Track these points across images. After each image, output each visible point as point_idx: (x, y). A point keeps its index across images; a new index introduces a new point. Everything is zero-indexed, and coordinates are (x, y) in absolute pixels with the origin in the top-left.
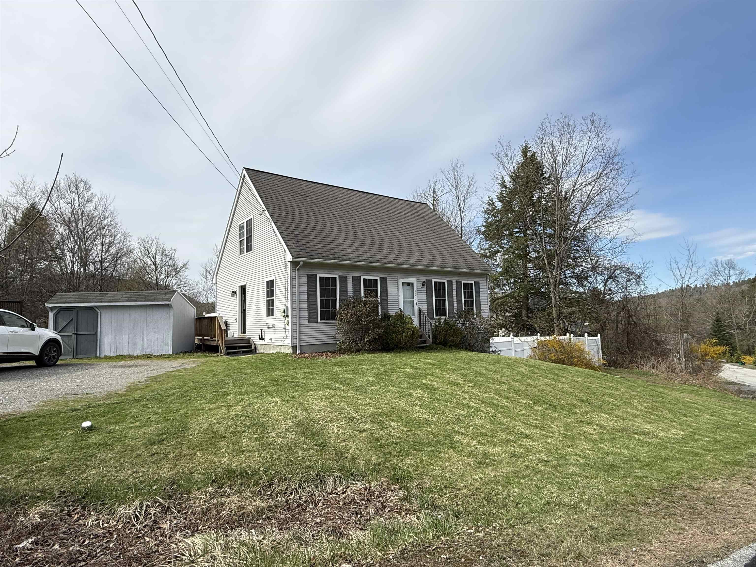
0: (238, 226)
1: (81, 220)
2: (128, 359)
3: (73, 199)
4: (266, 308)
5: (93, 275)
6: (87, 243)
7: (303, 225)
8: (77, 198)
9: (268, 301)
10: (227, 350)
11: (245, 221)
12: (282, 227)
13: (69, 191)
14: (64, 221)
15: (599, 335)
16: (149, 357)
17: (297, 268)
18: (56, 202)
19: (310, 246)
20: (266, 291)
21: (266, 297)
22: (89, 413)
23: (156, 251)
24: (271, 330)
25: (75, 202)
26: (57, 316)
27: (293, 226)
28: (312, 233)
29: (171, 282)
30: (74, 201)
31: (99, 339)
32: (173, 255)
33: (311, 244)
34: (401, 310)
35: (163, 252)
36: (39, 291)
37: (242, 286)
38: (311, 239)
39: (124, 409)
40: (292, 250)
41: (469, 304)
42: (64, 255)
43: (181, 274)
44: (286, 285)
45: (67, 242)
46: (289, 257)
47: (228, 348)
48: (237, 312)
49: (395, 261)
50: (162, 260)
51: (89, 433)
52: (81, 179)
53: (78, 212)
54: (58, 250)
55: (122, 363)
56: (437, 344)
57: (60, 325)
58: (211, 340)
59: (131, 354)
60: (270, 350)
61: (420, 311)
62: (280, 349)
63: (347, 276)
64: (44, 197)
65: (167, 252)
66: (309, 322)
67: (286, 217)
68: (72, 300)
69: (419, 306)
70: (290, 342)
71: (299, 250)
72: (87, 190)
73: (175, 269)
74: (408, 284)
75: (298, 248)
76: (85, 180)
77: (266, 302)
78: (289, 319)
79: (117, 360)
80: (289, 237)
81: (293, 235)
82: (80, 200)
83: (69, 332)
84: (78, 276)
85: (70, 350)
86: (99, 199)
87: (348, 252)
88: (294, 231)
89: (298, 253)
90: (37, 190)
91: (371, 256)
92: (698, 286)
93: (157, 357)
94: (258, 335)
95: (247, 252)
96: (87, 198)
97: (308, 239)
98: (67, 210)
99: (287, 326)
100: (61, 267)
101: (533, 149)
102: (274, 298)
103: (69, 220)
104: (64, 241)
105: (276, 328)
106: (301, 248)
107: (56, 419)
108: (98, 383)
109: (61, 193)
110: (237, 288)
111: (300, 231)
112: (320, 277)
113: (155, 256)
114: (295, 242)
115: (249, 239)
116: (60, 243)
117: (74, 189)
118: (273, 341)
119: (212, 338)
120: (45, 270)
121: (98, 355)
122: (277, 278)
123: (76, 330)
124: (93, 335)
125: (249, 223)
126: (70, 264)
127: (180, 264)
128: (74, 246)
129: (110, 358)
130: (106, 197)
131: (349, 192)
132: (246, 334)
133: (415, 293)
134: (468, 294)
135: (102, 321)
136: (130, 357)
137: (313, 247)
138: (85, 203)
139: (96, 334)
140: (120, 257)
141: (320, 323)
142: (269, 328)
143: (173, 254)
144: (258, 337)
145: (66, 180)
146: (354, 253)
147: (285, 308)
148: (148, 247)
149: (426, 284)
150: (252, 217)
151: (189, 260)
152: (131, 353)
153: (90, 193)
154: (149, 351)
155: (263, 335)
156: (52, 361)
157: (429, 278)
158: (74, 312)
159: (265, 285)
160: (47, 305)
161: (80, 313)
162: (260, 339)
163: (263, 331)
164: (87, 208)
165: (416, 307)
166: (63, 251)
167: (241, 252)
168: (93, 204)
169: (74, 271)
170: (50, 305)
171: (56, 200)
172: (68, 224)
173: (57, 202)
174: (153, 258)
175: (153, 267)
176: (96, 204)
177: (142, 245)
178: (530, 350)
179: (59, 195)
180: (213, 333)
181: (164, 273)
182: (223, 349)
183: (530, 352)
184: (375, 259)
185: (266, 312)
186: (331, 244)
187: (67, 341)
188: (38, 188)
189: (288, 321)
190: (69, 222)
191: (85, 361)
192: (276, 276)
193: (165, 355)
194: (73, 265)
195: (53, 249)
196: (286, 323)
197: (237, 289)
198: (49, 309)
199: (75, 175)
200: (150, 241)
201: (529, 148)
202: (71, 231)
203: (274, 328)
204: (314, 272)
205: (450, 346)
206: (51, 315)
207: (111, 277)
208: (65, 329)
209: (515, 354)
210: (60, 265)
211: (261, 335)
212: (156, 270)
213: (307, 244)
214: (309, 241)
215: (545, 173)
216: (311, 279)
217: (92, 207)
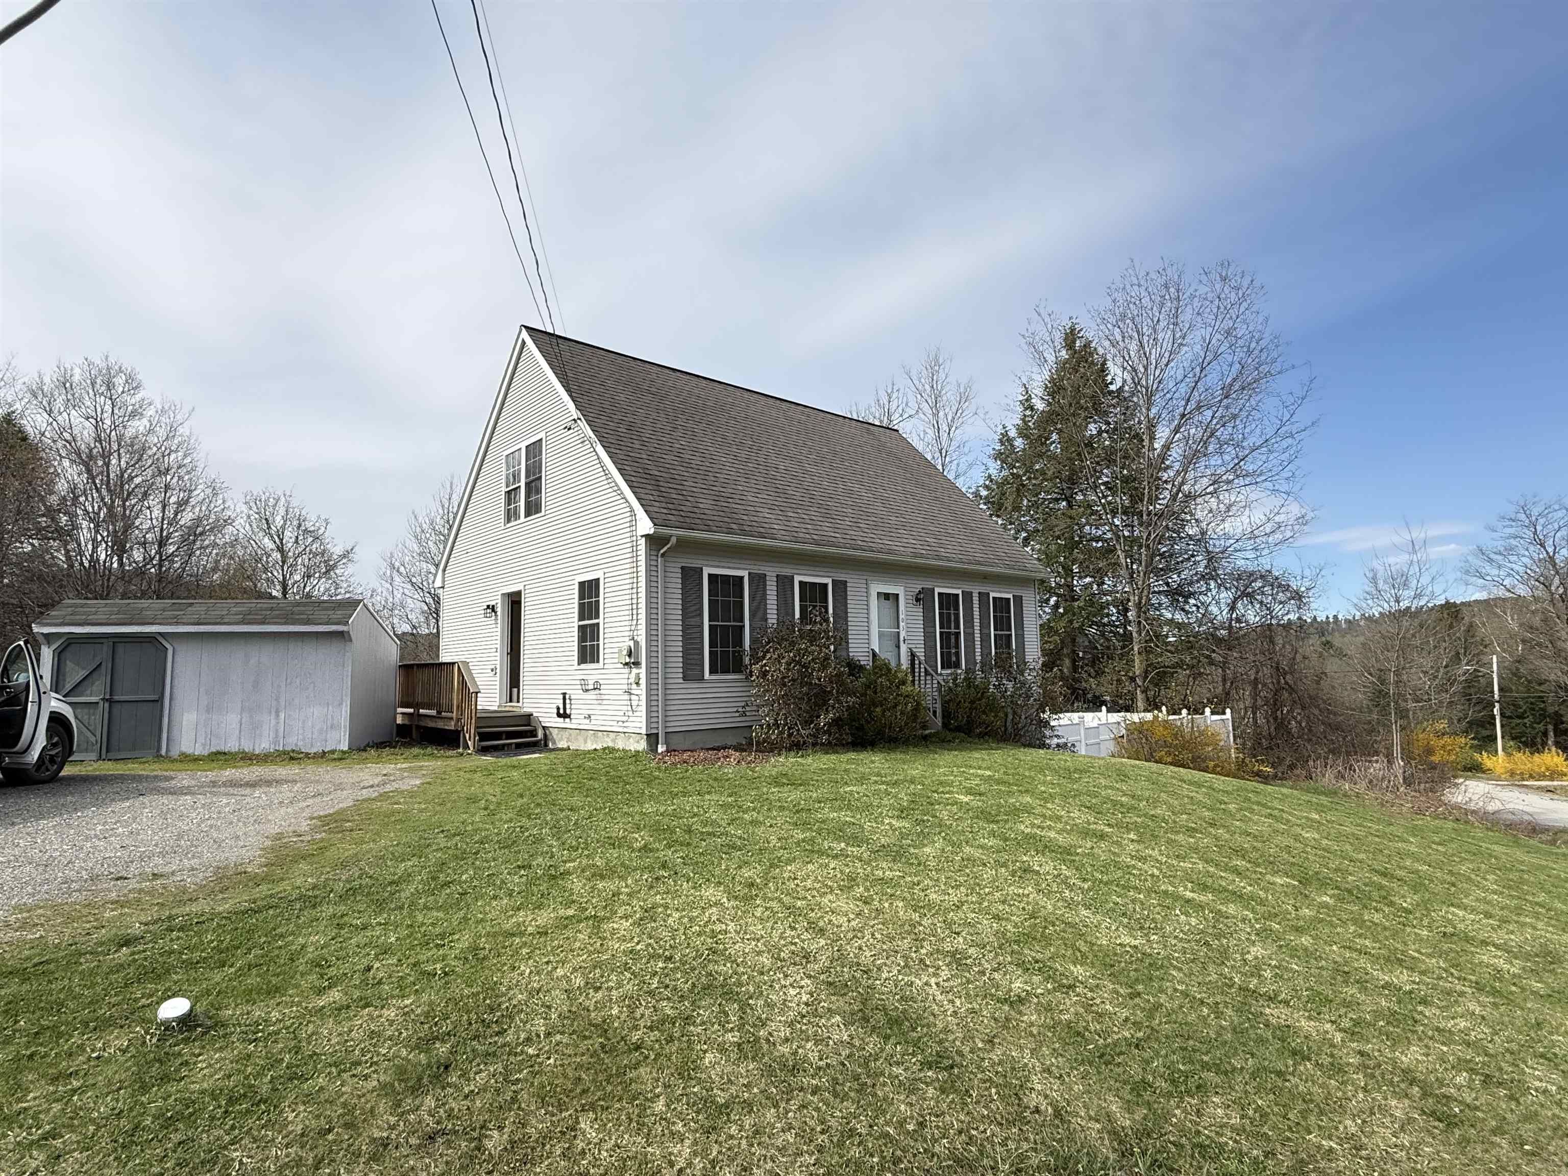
0: (504, 457)
1: (116, 454)
2: (241, 763)
3: (99, 410)
4: (576, 644)
5: (140, 572)
6: (127, 504)
7: (664, 456)
8: (108, 408)
9: (582, 629)
10: (481, 740)
11: (523, 446)
12: (621, 457)
13: (91, 391)
14: (79, 455)
15: (1228, 711)
16: (292, 757)
17: (662, 551)
18: (60, 414)
19: (688, 504)
20: (576, 606)
21: (576, 619)
22: (172, 952)
23: (285, 521)
24: (592, 695)
25: (105, 415)
26: (63, 656)
27: (644, 456)
28: (685, 474)
29: (317, 587)
30: (102, 414)
31: (166, 712)
32: (321, 532)
33: (689, 498)
34: (874, 655)
35: (299, 526)
36: (15, 602)
37: (510, 595)
38: (686, 488)
39: (282, 936)
40: (651, 509)
41: (1004, 642)
42: (76, 527)
43: (337, 571)
44: (635, 590)
45: (82, 499)
46: (646, 526)
47: (483, 737)
48: (498, 654)
49: (865, 544)
50: (296, 542)
51: (186, 1041)
52: (120, 368)
53: (109, 436)
54: (61, 515)
55: (228, 773)
56: (950, 730)
57: (68, 680)
58: (438, 717)
59: (247, 750)
60: (586, 742)
61: (913, 656)
62: (613, 741)
63: (765, 575)
64: (35, 402)
65: (309, 525)
66: (684, 678)
67: (627, 435)
68: (101, 617)
69: (910, 646)
70: (644, 725)
71: (665, 511)
72: (132, 392)
73: (325, 562)
74: (887, 596)
75: (664, 505)
76: (129, 369)
77: (576, 629)
78: (643, 671)
79: (214, 765)
80: (639, 480)
81: (649, 477)
82: (116, 411)
83: (91, 696)
84: (107, 573)
85: (93, 739)
86: (157, 412)
87: (767, 520)
88: (649, 467)
89: (664, 517)
90: (19, 386)
91: (816, 532)
92: (1319, 620)
93: (314, 758)
94: (555, 706)
95: (526, 517)
96: (130, 408)
97: (680, 487)
98: (85, 432)
99: (634, 686)
100: (67, 552)
101: (1090, 335)
102: (601, 621)
103: (91, 451)
104: (76, 498)
105: (602, 692)
106: (670, 506)
107: (66, 982)
108: (180, 837)
109: (73, 395)
110: (499, 597)
111: (662, 469)
112: (709, 575)
113: (283, 533)
114: (654, 493)
115: (534, 486)
116: (66, 500)
117: (103, 388)
118: (593, 722)
119: (439, 712)
120: (30, 557)
121: (163, 752)
122: (607, 575)
123: (108, 689)
124: (151, 704)
125: (534, 450)
126: (90, 547)
127: (337, 550)
128: (100, 509)
129: (196, 759)
130: (173, 408)
131: (746, 395)
132: (520, 704)
133: (901, 617)
134: (1002, 623)
135: (176, 671)
136: (248, 758)
137: (695, 504)
138: (126, 419)
139: (159, 701)
140: (201, 534)
141: (709, 681)
142: (587, 690)
143: (323, 529)
144: (555, 711)
145: (86, 367)
146: (779, 522)
147: (632, 644)
148: (267, 513)
149: (922, 598)
150: (542, 435)
151: (357, 543)
152: (247, 747)
153: (138, 397)
154: (292, 742)
155: (568, 706)
156: (48, 770)
157: (928, 585)
158: (105, 648)
159: (576, 591)
160: (36, 629)
161: (120, 649)
162: (559, 715)
163: (567, 697)
164: (130, 429)
165: (904, 648)
166: (72, 516)
167: (511, 515)
168: (145, 421)
169: (98, 560)
170: (46, 630)
171: (62, 409)
172: (86, 461)
173: (65, 414)
174: (279, 537)
175: (277, 555)
176: (150, 421)
177: (255, 509)
178: (1112, 743)
179: (68, 400)
180: (444, 701)
181: (301, 569)
182: (470, 738)
183: (1111, 746)
184: (824, 538)
185: (576, 653)
186: (730, 500)
187: (86, 717)
188: (20, 381)
189: (638, 675)
190: (91, 456)
191: (133, 769)
192: (606, 570)
193: (333, 752)
194: (95, 549)
195: (51, 513)
196: (632, 680)
197: (499, 601)
198: (41, 639)
199: (107, 359)
200: (271, 500)
201: (1079, 332)
202: (92, 478)
203: (597, 692)
204: (698, 561)
205: (981, 736)
206: (47, 654)
207: (180, 577)
208: (80, 688)
209: (1086, 750)
210: (65, 549)
211: (561, 706)
212: (284, 562)
213: (681, 497)
214: (684, 493)
215: (1111, 383)
216: (691, 576)
217: (141, 429)
